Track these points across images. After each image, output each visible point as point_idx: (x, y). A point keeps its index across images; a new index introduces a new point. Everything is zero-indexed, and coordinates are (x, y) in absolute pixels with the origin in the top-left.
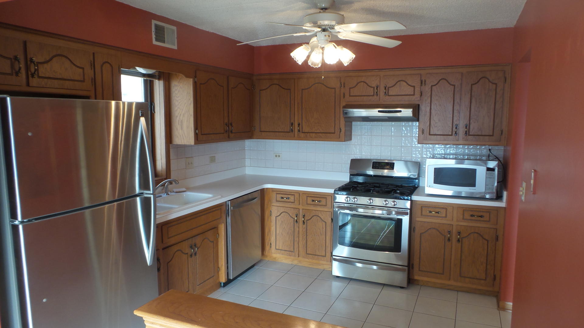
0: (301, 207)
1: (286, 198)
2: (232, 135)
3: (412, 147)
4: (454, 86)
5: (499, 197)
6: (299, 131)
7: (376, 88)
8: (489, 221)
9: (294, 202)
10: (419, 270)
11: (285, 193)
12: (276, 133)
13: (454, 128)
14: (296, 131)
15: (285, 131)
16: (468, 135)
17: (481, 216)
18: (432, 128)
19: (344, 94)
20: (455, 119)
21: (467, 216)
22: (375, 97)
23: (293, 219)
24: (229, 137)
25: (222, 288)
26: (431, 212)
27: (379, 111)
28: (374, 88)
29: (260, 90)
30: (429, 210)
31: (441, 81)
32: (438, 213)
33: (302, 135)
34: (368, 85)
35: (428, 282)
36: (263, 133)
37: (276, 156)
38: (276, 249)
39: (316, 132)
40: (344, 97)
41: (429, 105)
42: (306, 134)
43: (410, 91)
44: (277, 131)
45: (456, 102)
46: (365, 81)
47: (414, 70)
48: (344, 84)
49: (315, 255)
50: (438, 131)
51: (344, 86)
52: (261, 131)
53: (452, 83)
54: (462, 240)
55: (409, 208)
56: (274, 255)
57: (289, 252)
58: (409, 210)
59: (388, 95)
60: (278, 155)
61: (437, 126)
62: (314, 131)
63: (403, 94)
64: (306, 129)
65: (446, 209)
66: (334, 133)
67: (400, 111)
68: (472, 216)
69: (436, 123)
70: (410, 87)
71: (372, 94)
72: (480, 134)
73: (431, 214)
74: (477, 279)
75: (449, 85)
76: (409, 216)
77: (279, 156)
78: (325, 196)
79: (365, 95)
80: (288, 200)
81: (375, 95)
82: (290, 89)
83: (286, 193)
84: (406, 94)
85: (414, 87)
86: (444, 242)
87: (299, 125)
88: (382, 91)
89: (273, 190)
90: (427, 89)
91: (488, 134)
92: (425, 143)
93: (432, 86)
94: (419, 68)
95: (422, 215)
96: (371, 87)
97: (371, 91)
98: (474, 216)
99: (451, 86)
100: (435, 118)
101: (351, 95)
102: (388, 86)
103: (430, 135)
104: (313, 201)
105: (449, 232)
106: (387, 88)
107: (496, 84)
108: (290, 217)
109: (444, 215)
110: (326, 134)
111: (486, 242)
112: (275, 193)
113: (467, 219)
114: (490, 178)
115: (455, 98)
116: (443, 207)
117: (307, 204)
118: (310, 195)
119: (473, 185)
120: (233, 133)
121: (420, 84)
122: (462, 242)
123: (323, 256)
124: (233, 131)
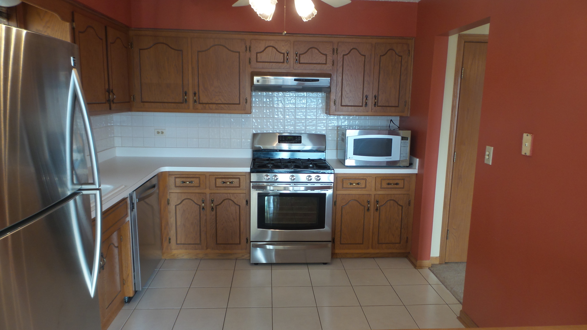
0: (208, 191)
1: (190, 182)
2: (113, 106)
3: (316, 119)
4: (365, 56)
5: (410, 165)
6: (195, 101)
7: (286, 54)
8: (403, 188)
9: (199, 186)
10: (341, 244)
11: (186, 176)
12: (164, 104)
13: (365, 99)
14: (191, 101)
15: (177, 101)
16: (376, 106)
17: (397, 184)
18: (344, 99)
19: (250, 59)
20: (365, 90)
21: (384, 185)
22: (285, 64)
23: (199, 206)
24: (110, 109)
25: (127, 304)
26: (352, 184)
27: (295, 80)
28: (284, 54)
29: (140, 49)
30: (350, 182)
31: (352, 51)
32: (358, 184)
33: (200, 106)
34: (277, 50)
35: (347, 253)
36: (146, 104)
37: (158, 133)
38: (177, 244)
39: (217, 102)
40: (250, 63)
41: (341, 75)
42: (205, 105)
43: (322, 59)
44: (166, 101)
45: (366, 73)
46: (274, 46)
47: (326, 37)
48: (250, 48)
49: (228, 244)
50: (349, 101)
51: (250, 50)
52: (143, 102)
53: (363, 53)
54: (380, 209)
55: (333, 181)
56: (175, 252)
57: (195, 245)
58: (333, 184)
59: (300, 63)
60: (160, 131)
61: (348, 97)
62: (214, 101)
63: (315, 62)
64: (204, 99)
65: (366, 180)
66: (239, 104)
67: (318, 80)
68: (389, 184)
69: (347, 94)
70: (322, 55)
71: (282, 61)
72: (387, 105)
73: (351, 186)
74: (393, 243)
75: (360, 55)
76: (332, 189)
77: (162, 133)
78: (238, 177)
79: (275, 61)
80: (192, 185)
81: (285, 62)
82: (182, 50)
83: (189, 176)
84: (318, 62)
85: (326, 55)
86: (363, 212)
87: (195, 94)
88: (292, 57)
89: (170, 174)
90: (340, 58)
91: (394, 105)
92: (336, 114)
93: (344, 55)
94: (330, 36)
95: (343, 187)
96: (281, 53)
97: (280, 58)
98: (391, 184)
99: (362, 56)
100: (346, 89)
101: (258, 61)
102: (299, 52)
103: (341, 106)
104: (224, 183)
105: (369, 202)
106: (298, 55)
107: (401, 56)
108: (194, 204)
109: (364, 186)
110: (229, 105)
111: (401, 207)
112: (173, 177)
113: (384, 188)
114: (404, 146)
115: (365, 68)
116: (362, 178)
117: (216, 187)
118: (219, 176)
119: (389, 154)
120: (115, 103)
121: (331, 52)
122: (379, 210)
123: (237, 244)
124: (115, 101)
